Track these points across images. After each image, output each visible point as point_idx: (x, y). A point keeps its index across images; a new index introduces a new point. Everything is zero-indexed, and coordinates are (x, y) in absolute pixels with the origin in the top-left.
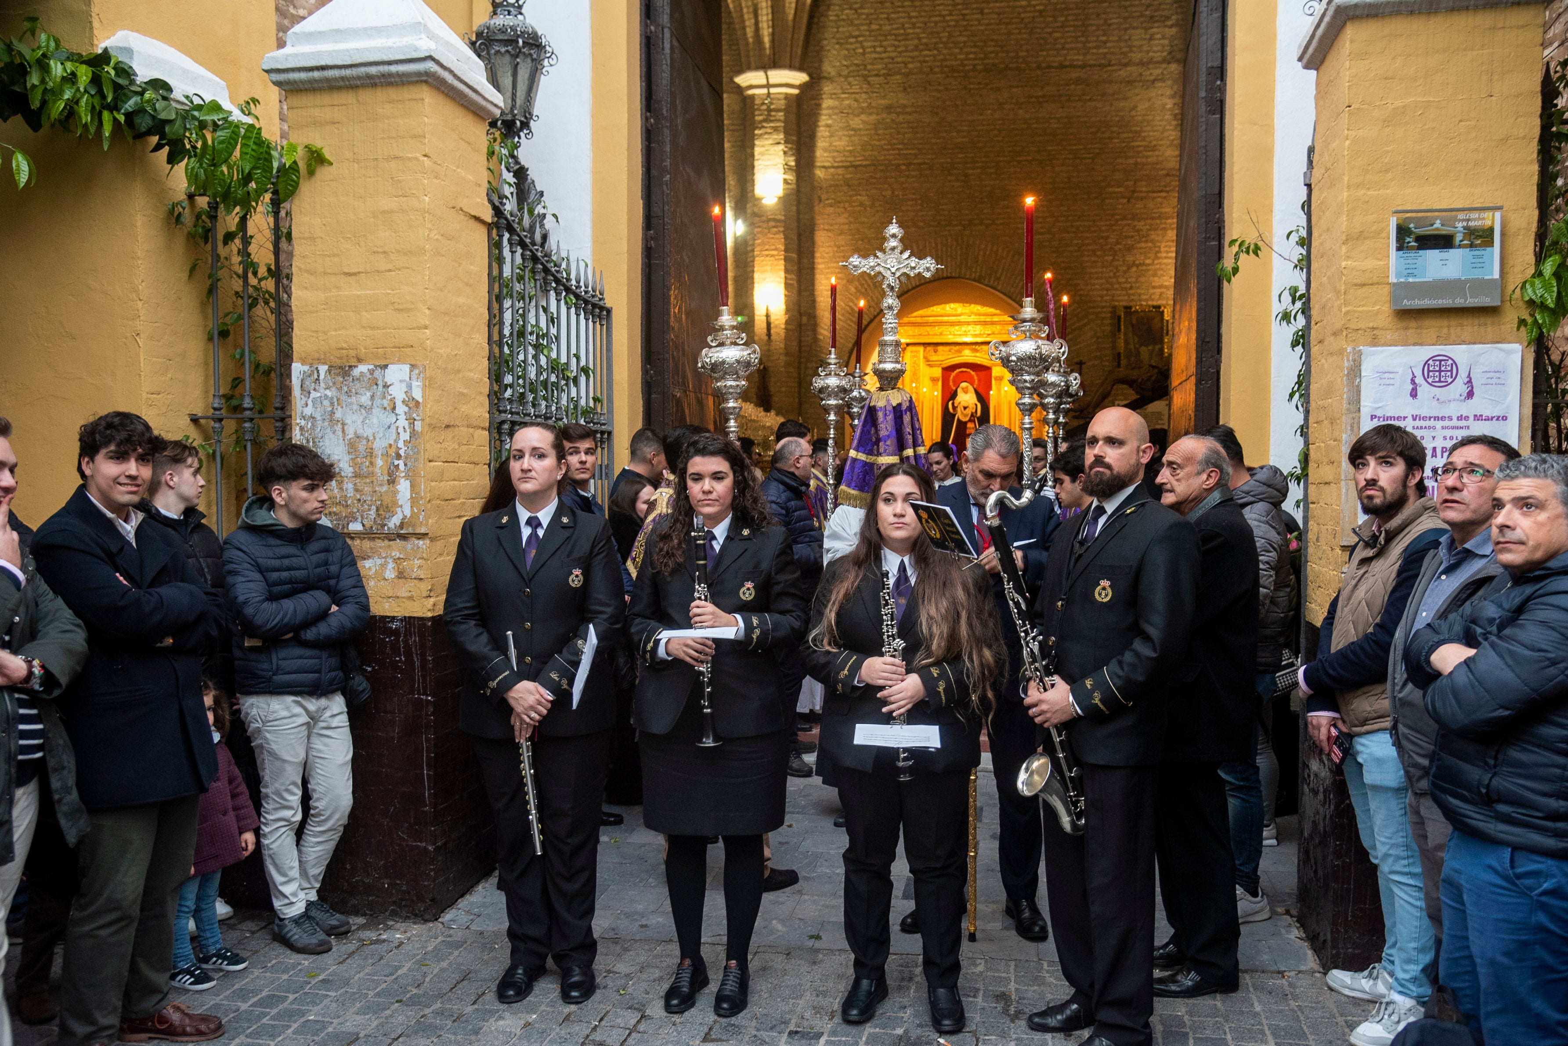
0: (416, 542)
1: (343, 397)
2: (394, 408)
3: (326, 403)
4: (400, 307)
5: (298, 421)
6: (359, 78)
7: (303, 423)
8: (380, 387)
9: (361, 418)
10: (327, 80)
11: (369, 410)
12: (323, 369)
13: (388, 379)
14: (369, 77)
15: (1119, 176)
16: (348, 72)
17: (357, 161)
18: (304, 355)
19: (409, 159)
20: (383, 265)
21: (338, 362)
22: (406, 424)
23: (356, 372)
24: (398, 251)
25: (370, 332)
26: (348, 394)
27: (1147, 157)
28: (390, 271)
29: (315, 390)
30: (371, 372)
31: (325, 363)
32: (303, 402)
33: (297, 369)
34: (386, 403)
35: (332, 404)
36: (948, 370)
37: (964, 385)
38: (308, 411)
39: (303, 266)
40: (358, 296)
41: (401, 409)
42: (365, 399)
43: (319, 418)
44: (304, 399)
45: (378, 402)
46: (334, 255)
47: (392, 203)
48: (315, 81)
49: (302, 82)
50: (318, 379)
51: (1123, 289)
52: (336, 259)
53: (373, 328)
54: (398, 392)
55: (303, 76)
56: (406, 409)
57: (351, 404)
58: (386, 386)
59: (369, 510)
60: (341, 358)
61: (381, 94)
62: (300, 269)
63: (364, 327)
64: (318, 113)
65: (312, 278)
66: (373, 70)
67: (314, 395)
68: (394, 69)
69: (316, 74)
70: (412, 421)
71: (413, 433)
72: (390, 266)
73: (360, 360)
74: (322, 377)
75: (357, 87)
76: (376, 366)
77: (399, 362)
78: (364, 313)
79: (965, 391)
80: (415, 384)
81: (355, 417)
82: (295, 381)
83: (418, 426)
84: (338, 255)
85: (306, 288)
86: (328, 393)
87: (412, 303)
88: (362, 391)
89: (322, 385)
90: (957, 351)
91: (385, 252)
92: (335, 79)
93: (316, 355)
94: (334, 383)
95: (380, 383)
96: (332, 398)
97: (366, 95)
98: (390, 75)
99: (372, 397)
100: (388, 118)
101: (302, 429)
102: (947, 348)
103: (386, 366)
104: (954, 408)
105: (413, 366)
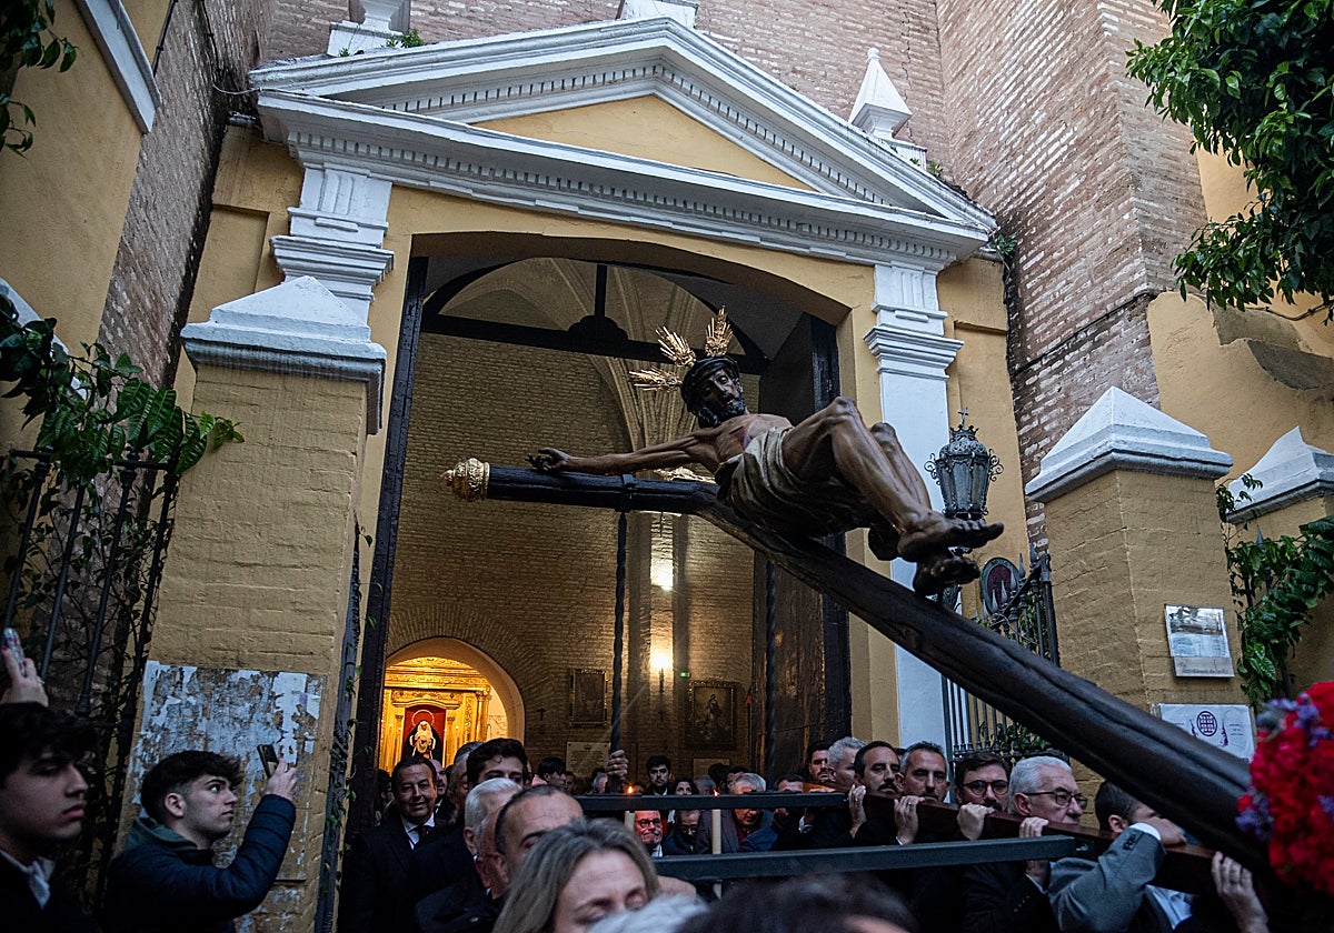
0: (287, 891)
1: (212, 707)
2: (281, 724)
3: (187, 712)
4: (303, 608)
5: (142, 733)
6: (294, 365)
7: (149, 735)
8: (265, 698)
9: (234, 733)
10: (256, 361)
11: (245, 724)
12: (189, 671)
13: (276, 690)
14: (306, 366)
15: (575, 573)
16: (284, 358)
17: (274, 447)
18: (164, 652)
19: (335, 453)
20: (287, 560)
21: (211, 664)
22: (294, 744)
23: (235, 678)
24: (308, 547)
25: (258, 632)
26: (220, 704)
27: (595, 562)
28: (295, 566)
29: (173, 695)
30: (255, 679)
31: (192, 664)
32: (154, 709)
33: (153, 667)
34: (269, 717)
35: (195, 714)
36: (410, 710)
37: (423, 723)
38: (159, 721)
39: (181, 549)
40: (250, 590)
41: (289, 725)
42: (242, 710)
43: (173, 730)
44: (156, 705)
45: (259, 715)
46: (226, 542)
47: (310, 497)
48: (241, 359)
49: (224, 357)
50: (180, 682)
51: (575, 656)
52: (228, 547)
53: (263, 629)
54: (287, 706)
55: (228, 351)
56: (296, 726)
57: (221, 715)
58: (273, 697)
59: (228, 849)
60: (215, 660)
61: (311, 385)
62: (178, 552)
63: (251, 626)
64: (233, 391)
65: (193, 564)
66: (314, 361)
67: (171, 700)
68: (337, 364)
69: (245, 353)
70: (302, 741)
71: (302, 755)
72: (296, 562)
73: (240, 664)
74: (186, 680)
75: (286, 373)
76: (262, 673)
77: (293, 670)
78: (255, 610)
79: (424, 728)
80: (311, 696)
81: (225, 732)
82: (148, 682)
83: (309, 747)
84: (232, 542)
85: (181, 574)
86: (192, 700)
87: (319, 605)
88: (239, 701)
89: (185, 690)
90: (418, 696)
91: (292, 546)
92: (266, 362)
93: (182, 653)
94: (202, 689)
95: (265, 692)
96: (196, 707)
97: (295, 384)
98: (332, 369)
99: (252, 710)
100: (317, 409)
101: (146, 742)
102: (411, 692)
103: (276, 674)
104: (414, 741)
105: (311, 677)
